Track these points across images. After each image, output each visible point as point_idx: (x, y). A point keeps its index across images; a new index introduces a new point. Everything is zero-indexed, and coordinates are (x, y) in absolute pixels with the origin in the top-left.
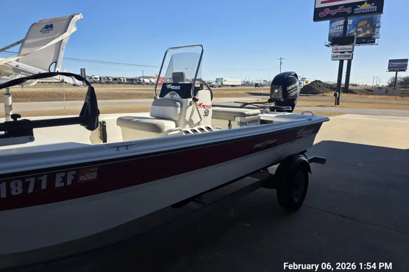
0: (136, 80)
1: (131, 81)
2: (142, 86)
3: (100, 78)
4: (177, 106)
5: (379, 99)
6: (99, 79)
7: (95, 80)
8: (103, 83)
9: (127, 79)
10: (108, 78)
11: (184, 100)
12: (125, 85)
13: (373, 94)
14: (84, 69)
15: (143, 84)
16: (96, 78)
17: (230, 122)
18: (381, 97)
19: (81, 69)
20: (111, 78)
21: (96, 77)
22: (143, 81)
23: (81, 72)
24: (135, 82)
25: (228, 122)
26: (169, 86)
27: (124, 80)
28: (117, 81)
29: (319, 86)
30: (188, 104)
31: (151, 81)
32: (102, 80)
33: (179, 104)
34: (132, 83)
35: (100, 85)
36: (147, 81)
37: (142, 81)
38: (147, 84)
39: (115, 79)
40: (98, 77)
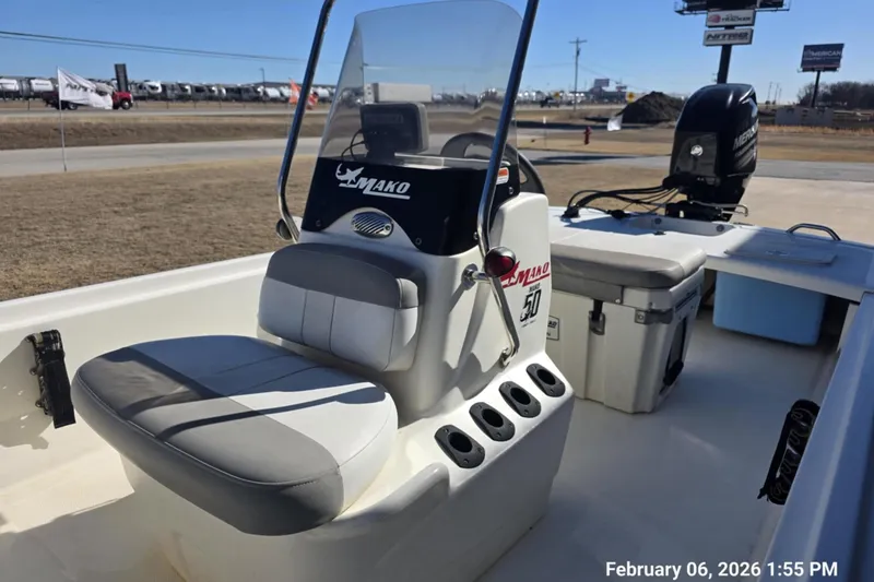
0: (247, 90)
1: (237, 95)
2: (262, 104)
3: (164, 87)
4: (398, 302)
5: (791, 134)
6: (160, 90)
7: (151, 91)
8: (171, 100)
9: (227, 90)
10: (182, 87)
11: (434, 263)
12: (223, 104)
13: (773, 123)
14: (124, 66)
15: (264, 102)
16: (153, 88)
17: (598, 305)
18: (793, 129)
19: (116, 66)
20: (187, 87)
21: (152, 83)
22: (265, 93)
23: (117, 73)
24: (245, 96)
25: (589, 305)
26: (351, 175)
27: (220, 91)
28: (202, 94)
29: (661, 105)
30: (458, 282)
31: (282, 94)
32: (169, 92)
33: (408, 286)
34: (239, 100)
35: (163, 103)
36: (273, 92)
37: (262, 94)
38: (274, 100)
39: (198, 90)
40: (158, 85)
